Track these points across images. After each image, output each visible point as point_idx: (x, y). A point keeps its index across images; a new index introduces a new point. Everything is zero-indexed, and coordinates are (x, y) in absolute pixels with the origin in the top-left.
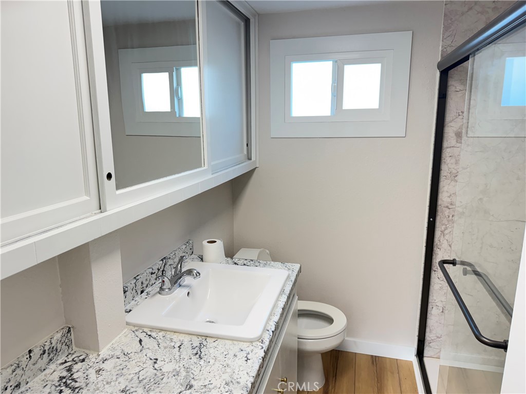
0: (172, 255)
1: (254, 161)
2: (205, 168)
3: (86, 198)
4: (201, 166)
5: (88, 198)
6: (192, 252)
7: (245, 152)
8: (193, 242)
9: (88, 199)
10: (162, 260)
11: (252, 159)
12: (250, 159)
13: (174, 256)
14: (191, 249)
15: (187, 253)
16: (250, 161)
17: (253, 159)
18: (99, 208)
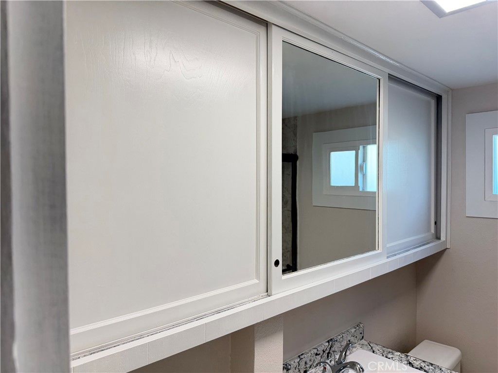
0: (339, 337)
1: (444, 241)
2: (379, 251)
3: (256, 281)
4: (374, 249)
5: (258, 281)
6: (363, 337)
7: (433, 231)
8: (364, 326)
9: (256, 283)
10: (328, 342)
11: (441, 239)
12: (438, 237)
13: (341, 339)
14: (361, 333)
15: (356, 337)
16: (438, 242)
17: (443, 238)
18: (266, 291)
